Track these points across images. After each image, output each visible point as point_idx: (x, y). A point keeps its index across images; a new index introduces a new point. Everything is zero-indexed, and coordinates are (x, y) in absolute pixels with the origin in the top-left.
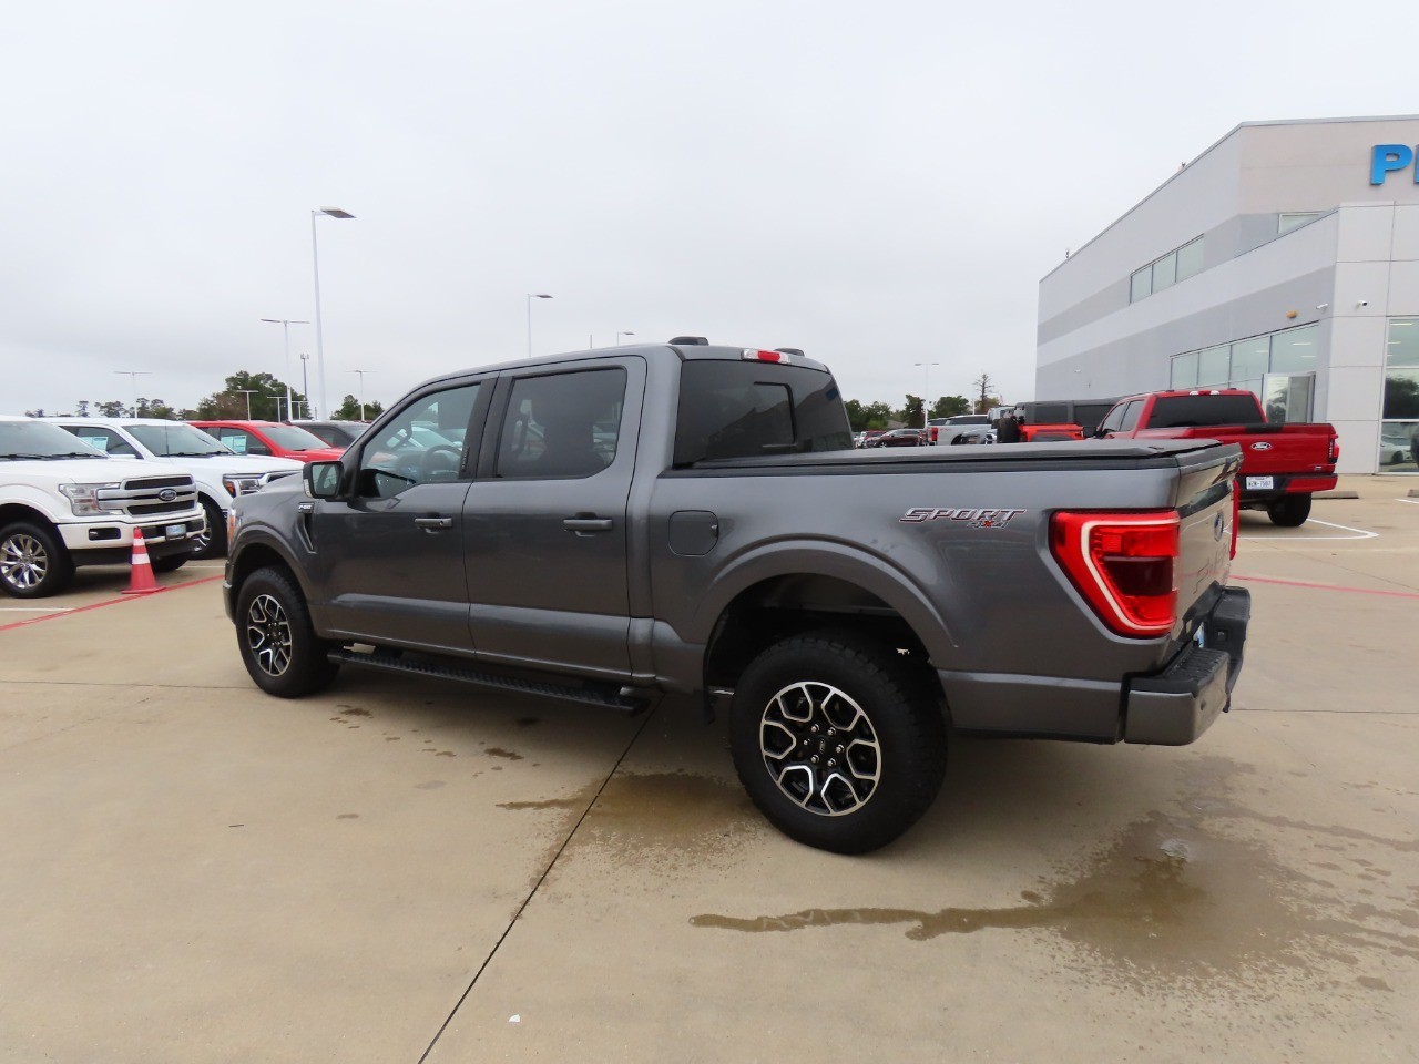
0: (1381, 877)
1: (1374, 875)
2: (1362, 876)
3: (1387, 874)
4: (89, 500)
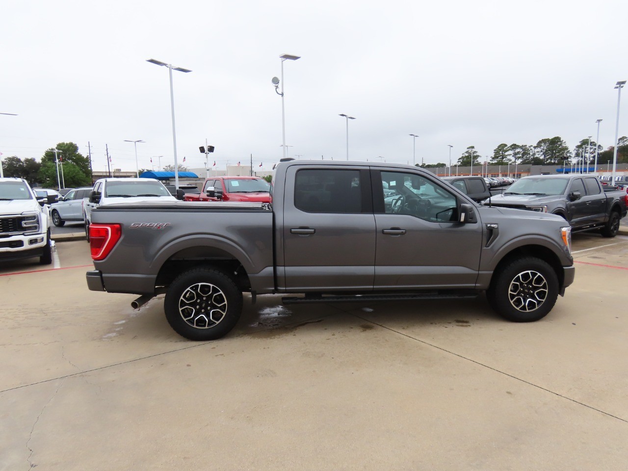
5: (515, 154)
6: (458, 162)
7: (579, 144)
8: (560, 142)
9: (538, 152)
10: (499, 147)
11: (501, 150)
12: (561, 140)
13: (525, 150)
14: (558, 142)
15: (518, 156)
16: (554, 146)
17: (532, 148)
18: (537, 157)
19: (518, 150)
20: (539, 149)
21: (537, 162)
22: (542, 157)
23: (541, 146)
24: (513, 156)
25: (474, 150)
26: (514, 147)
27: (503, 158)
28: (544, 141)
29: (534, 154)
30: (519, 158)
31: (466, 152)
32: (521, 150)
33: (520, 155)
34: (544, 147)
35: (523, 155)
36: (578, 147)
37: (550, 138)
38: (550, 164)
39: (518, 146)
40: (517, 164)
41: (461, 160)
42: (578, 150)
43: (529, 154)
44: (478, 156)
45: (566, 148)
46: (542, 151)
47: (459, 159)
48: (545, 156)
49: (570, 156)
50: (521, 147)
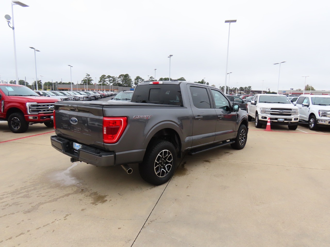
0: (38, 195)
1: (40, 195)
2: (41, 194)
3: (37, 197)
4: (264, 111)
5: (110, 81)
6: (82, 82)
7: (136, 78)
8: (129, 76)
9: (119, 80)
10: (102, 76)
11: (103, 77)
12: (129, 75)
13: (114, 79)
14: (127, 76)
15: (111, 81)
16: (126, 77)
17: (117, 78)
18: (119, 83)
19: (111, 79)
20: (120, 79)
21: (120, 85)
22: (121, 83)
23: (121, 77)
24: (109, 81)
25: (90, 77)
26: (109, 77)
27: (104, 82)
28: (121, 75)
29: (118, 81)
30: (112, 82)
31: (86, 77)
32: (112, 79)
33: (112, 81)
34: (122, 78)
35: (113, 81)
36: (135, 79)
37: (124, 74)
38: (125, 86)
39: (111, 76)
40: (111, 85)
41: (83, 82)
42: (135, 81)
43: (116, 81)
44: (92, 80)
45: (131, 80)
46: (121, 80)
47: (82, 81)
48: (122, 83)
49: (132, 83)
50: (112, 77)
